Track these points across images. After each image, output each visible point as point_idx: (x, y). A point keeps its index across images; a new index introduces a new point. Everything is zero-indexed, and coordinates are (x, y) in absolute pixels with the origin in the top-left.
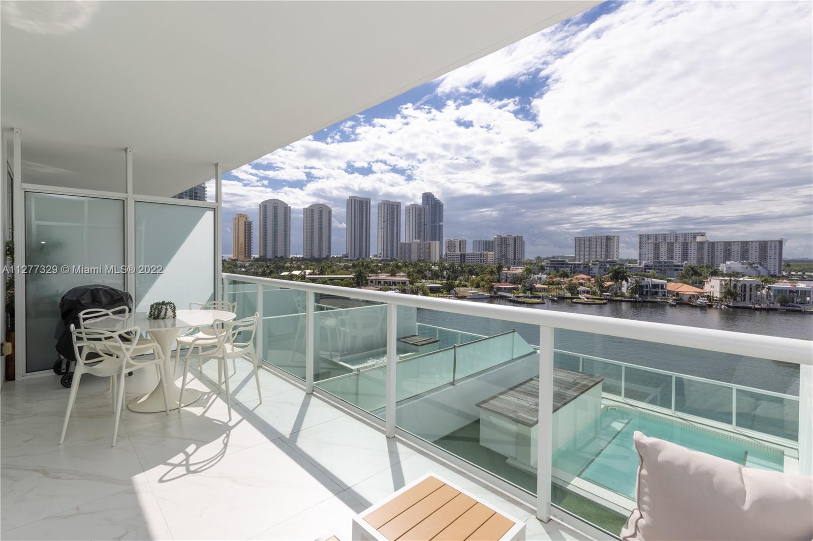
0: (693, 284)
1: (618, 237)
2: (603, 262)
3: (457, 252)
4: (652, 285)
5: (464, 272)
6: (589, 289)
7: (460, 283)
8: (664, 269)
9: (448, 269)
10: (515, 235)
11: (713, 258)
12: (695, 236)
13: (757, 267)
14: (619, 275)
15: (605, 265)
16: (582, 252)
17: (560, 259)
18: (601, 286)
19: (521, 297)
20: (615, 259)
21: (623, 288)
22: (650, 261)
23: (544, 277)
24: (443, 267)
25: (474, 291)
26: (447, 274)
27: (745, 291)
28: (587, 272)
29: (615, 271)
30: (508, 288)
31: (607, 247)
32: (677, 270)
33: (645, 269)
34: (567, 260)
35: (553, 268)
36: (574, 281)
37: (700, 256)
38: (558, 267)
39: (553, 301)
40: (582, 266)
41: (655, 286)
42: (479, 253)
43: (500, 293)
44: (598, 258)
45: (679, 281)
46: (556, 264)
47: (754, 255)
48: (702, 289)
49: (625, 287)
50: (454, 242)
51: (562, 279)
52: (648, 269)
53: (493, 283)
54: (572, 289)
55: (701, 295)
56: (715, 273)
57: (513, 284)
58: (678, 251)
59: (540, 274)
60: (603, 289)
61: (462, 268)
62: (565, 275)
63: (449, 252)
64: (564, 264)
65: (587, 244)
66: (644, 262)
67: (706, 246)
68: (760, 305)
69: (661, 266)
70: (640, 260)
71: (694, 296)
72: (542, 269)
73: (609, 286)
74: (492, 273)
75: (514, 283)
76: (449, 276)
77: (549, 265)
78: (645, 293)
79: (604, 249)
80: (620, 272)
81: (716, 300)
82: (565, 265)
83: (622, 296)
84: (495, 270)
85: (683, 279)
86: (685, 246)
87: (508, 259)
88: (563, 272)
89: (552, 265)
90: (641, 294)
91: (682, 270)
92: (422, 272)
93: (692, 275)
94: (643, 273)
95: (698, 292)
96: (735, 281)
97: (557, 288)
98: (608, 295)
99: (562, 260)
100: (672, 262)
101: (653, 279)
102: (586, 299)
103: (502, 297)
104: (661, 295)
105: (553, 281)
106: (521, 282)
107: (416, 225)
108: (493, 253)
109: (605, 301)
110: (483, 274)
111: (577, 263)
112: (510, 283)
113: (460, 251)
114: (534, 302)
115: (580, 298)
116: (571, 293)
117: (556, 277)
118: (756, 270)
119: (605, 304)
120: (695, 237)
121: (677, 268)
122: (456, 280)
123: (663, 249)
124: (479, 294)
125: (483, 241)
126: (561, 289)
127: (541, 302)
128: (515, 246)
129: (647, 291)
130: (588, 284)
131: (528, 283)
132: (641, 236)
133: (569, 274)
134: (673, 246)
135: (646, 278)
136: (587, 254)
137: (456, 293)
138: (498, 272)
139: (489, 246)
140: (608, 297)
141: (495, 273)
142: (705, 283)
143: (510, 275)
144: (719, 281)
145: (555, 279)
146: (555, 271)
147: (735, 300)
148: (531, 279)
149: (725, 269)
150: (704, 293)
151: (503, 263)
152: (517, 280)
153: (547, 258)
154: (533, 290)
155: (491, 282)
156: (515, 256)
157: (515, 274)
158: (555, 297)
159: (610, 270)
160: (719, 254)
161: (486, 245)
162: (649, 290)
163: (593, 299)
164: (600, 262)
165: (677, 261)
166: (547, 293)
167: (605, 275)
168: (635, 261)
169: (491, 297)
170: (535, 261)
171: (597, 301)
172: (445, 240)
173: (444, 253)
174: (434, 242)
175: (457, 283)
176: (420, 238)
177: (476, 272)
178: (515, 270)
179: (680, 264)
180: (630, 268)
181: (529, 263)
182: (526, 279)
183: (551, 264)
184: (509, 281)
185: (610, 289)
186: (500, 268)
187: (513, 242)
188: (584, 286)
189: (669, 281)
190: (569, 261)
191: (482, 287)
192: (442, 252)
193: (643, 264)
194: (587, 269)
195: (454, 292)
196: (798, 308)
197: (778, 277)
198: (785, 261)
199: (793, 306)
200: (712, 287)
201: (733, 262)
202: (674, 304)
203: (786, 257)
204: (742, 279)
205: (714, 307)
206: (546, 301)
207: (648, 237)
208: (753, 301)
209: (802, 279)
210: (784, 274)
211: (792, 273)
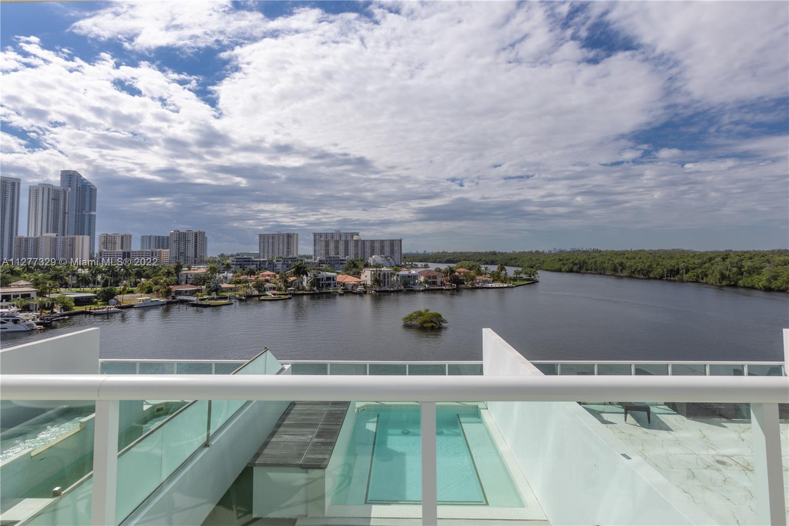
0: (354, 275)
1: (297, 234)
2: (286, 258)
3: (117, 250)
4: (326, 278)
5: (130, 275)
6: (275, 286)
7: (124, 289)
8: (333, 263)
9: (105, 272)
10: (195, 231)
11: (364, 253)
12: (352, 235)
13: (389, 259)
14: (300, 271)
15: (287, 261)
16: (266, 249)
17: (245, 257)
18: (286, 281)
19: (206, 299)
20: (295, 256)
21: (304, 282)
22: (322, 256)
23: (230, 275)
24: (97, 270)
25: (146, 297)
26: (103, 278)
27: (385, 279)
28: (272, 269)
29: (297, 266)
30: (190, 291)
31: (288, 244)
32: (342, 264)
33: (320, 264)
34: (253, 257)
35: (239, 266)
36: (261, 278)
37: (356, 252)
38: (244, 265)
39: (240, 300)
40: (267, 263)
41: (329, 279)
42: (149, 250)
43: (179, 297)
44: (281, 255)
45: (345, 273)
46: (242, 261)
47: (387, 249)
48: (360, 278)
49: (306, 281)
50: (114, 237)
51: (249, 276)
52: (322, 263)
53: (171, 287)
54: (260, 286)
55: (359, 284)
56: (367, 265)
57: (195, 285)
58: (342, 247)
59: (226, 272)
60: (287, 284)
61: (127, 270)
62: (252, 273)
63: (105, 250)
64: (249, 261)
65: (271, 241)
67: (360, 243)
68: (393, 288)
69: (331, 261)
70: (315, 255)
71: (355, 285)
72: (228, 267)
73: (293, 281)
74: (169, 274)
75: (197, 284)
76: (107, 281)
77: (234, 263)
78: (321, 286)
79: (286, 246)
80: (301, 268)
81: (369, 287)
82: (251, 263)
83: (303, 290)
84: (173, 270)
85: (347, 271)
86: (347, 243)
87: (187, 257)
88: (250, 270)
89: (237, 263)
90: (318, 287)
91: (345, 263)
92: (61, 278)
93: (353, 268)
94: (318, 267)
95: (357, 282)
96: (379, 270)
97: (244, 287)
98: (291, 290)
99: (248, 257)
100: (338, 257)
101: (327, 273)
102: (272, 296)
103: (182, 302)
104: (332, 286)
105: (240, 280)
106: (204, 282)
107: (48, 212)
108: (168, 250)
109: (289, 296)
110: (156, 276)
111: (262, 259)
112: (192, 284)
113: (122, 248)
114: (221, 304)
115: (267, 295)
116: (259, 291)
117: (242, 275)
118: (389, 262)
119: (290, 298)
120: (352, 237)
121: (341, 262)
122: (118, 286)
123: (332, 246)
124: (152, 301)
125: (156, 237)
126: (248, 287)
127: (228, 303)
128: (196, 242)
129: (322, 284)
130: (274, 280)
131: (213, 283)
132: (315, 235)
133: (255, 271)
134: (338, 243)
135: (321, 272)
136: (270, 251)
137: (118, 302)
138: (176, 273)
139: (163, 243)
140: (292, 292)
141: (173, 274)
142: (362, 274)
143: (191, 275)
144: (369, 272)
145: (242, 277)
146: (241, 269)
147: (380, 285)
148: (217, 278)
149: (372, 262)
150: (361, 281)
151: (182, 261)
152: (200, 280)
153: (232, 256)
154: (219, 291)
155: (168, 285)
156: (196, 254)
157: (197, 274)
158: (242, 296)
159: (292, 266)
160: (368, 250)
161: (159, 242)
162: (324, 282)
163: (279, 294)
164: (283, 258)
165: (341, 256)
166: (234, 293)
167: (287, 270)
168: (310, 257)
169: (168, 303)
170: (219, 259)
171: (283, 297)
172: (98, 234)
173: (97, 251)
174: (81, 237)
175: (118, 289)
176: (55, 230)
177: (147, 274)
178: (197, 270)
179: (344, 258)
180: (308, 263)
181: (213, 262)
182: (210, 279)
183: (237, 261)
184: (190, 281)
185: (293, 284)
186: (178, 268)
187: (194, 239)
188: (270, 283)
189: (338, 273)
190: (255, 258)
191: (155, 292)
192: (94, 250)
193: (318, 260)
194: (272, 266)
195: (116, 301)
196: (412, 288)
197: (401, 266)
198: (403, 255)
199: (410, 287)
200: (366, 276)
201: (376, 256)
202: (342, 292)
203: (404, 252)
204: (383, 269)
205: (368, 292)
206: (233, 301)
207: (321, 235)
208: (389, 285)
209: (412, 267)
210: (403, 264)
211: (407, 263)
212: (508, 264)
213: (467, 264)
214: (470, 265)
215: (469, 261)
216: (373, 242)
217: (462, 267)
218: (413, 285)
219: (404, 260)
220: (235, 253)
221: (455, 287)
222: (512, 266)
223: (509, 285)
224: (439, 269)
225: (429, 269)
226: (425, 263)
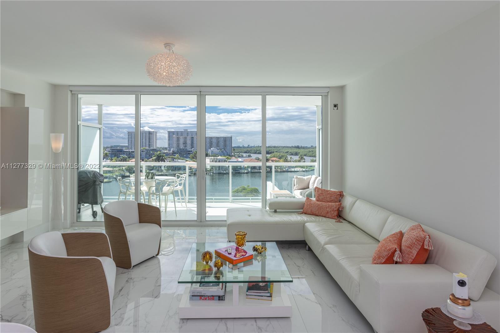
1: (156, 132)
2: (148, 150)
12: (196, 133)
13: (223, 151)
14: (160, 158)
16: (133, 142)
17: (118, 148)
20: (155, 148)
29: (158, 156)
31: (149, 139)
32: (189, 154)
33: (173, 153)
34: (124, 149)
35: (114, 155)
38: (118, 154)
39: (117, 179)
40: (134, 153)
44: (144, 147)
46: (115, 152)
47: (222, 144)
51: (122, 162)
52: (175, 153)
54: (130, 169)
56: (207, 155)
58: (189, 142)
60: (150, 168)
62: (124, 160)
66: (172, 149)
68: (226, 171)
69: (181, 152)
70: (169, 148)
72: (106, 156)
73: (154, 166)
77: (111, 153)
79: (148, 140)
80: (160, 156)
81: (208, 170)
82: (122, 153)
83: (161, 172)
85: (193, 159)
86: (192, 139)
88: (123, 158)
89: (113, 153)
90: (173, 170)
91: (191, 154)
94: (172, 156)
96: (216, 159)
97: (119, 170)
99: (120, 148)
100: (187, 149)
101: (178, 160)
104: (182, 169)
111: (130, 150)
116: (130, 173)
117: (116, 161)
118: (223, 153)
121: (189, 152)
126: (122, 170)
127: (107, 181)
132: (169, 132)
133: (126, 159)
134: (186, 139)
135: (175, 160)
144: (209, 160)
146: (116, 157)
147: (216, 169)
149: (211, 152)
158: (118, 176)
159: (154, 155)
160: (208, 144)
164: (146, 149)
165: (189, 148)
166: (112, 174)
168: (166, 149)
179: (190, 150)
180: (164, 153)
183: (112, 152)
193: (172, 151)
196: (239, 171)
197: (231, 156)
198: (233, 148)
199: (238, 170)
201: (214, 148)
202: (190, 174)
203: (233, 145)
204: (218, 158)
205: (208, 174)
206: (111, 180)
207: (173, 133)
208: (223, 169)
209: (239, 157)
210: (233, 154)
211: (236, 154)
212: (307, 155)
213: (278, 155)
214: (280, 155)
215: (279, 152)
216: (211, 138)
217: (274, 157)
218: (240, 169)
219: (234, 151)
220: (110, 146)
221: (269, 171)
222: (310, 156)
223: (306, 169)
224: (258, 158)
225: (251, 158)
226: (249, 154)
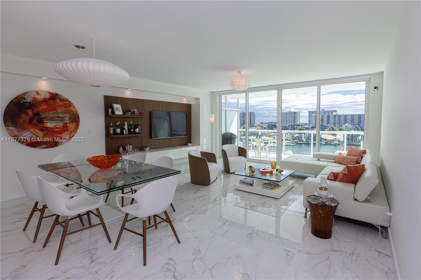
0: (332, 135)
1: (299, 112)
2: (293, 125)
6: (287, 138)
10: (250, 111)
11: (340, 122)
12: (332, 112)
13: (357, 126)
16: (283, 120)
17: (273, 124)
20: (298, 124)
21: (303, 137)
22: (313, 124)
27: (353, 137)
29: (299, 129)
31: (294, 117)
32: (325, 128)
37: (334, 121)
40: (283, 127)
44: (290, 123)
46: (271, 126)
47: (356, 121)
48: (336, 136)
52: (313, 128)
56: (341, 129)
58: (325, 119)
60: (294, 138)
65: (285, 115)
66: (311, 125)
67: (337, 117)
70: (309, 123)
71: (332, 140)
73: (297, 136)
79: (293, 118)
81: (341, 142)
83: (302, 141)
86: (328, 117)
91: (327, 128)
93: (332, 130)
95: (334, 139)
98: (296, 141)
100: (323, 124)
102: (286, 143)
109: (295, 144)
118: (357, 128)
119: (295, 145)
120: (332, 113)
130: (286, 135)
132: (309, 112)
134: (323, 117)
136: (285, 121)
140: (296, 142)
144: (342, 133)
149: (345, 127)
150: (336, 139)
153: (266, 123)
156: (251, 122)
160: (342, 120)
164: (291, 125)
168: (307, 124)
170: (260, 125)
171: (291, 144)
179: (326, 125)
181: (258, 126)
182: (257, 134)
183: (269, 126)
187: (249, 115)
189: (323, 133)
200: (340, 136)
201: (348, 124)
202: (325, 144)
205: (341, 145)
207: (313, 112)
216: (346, 116)
220: (268, 122)
